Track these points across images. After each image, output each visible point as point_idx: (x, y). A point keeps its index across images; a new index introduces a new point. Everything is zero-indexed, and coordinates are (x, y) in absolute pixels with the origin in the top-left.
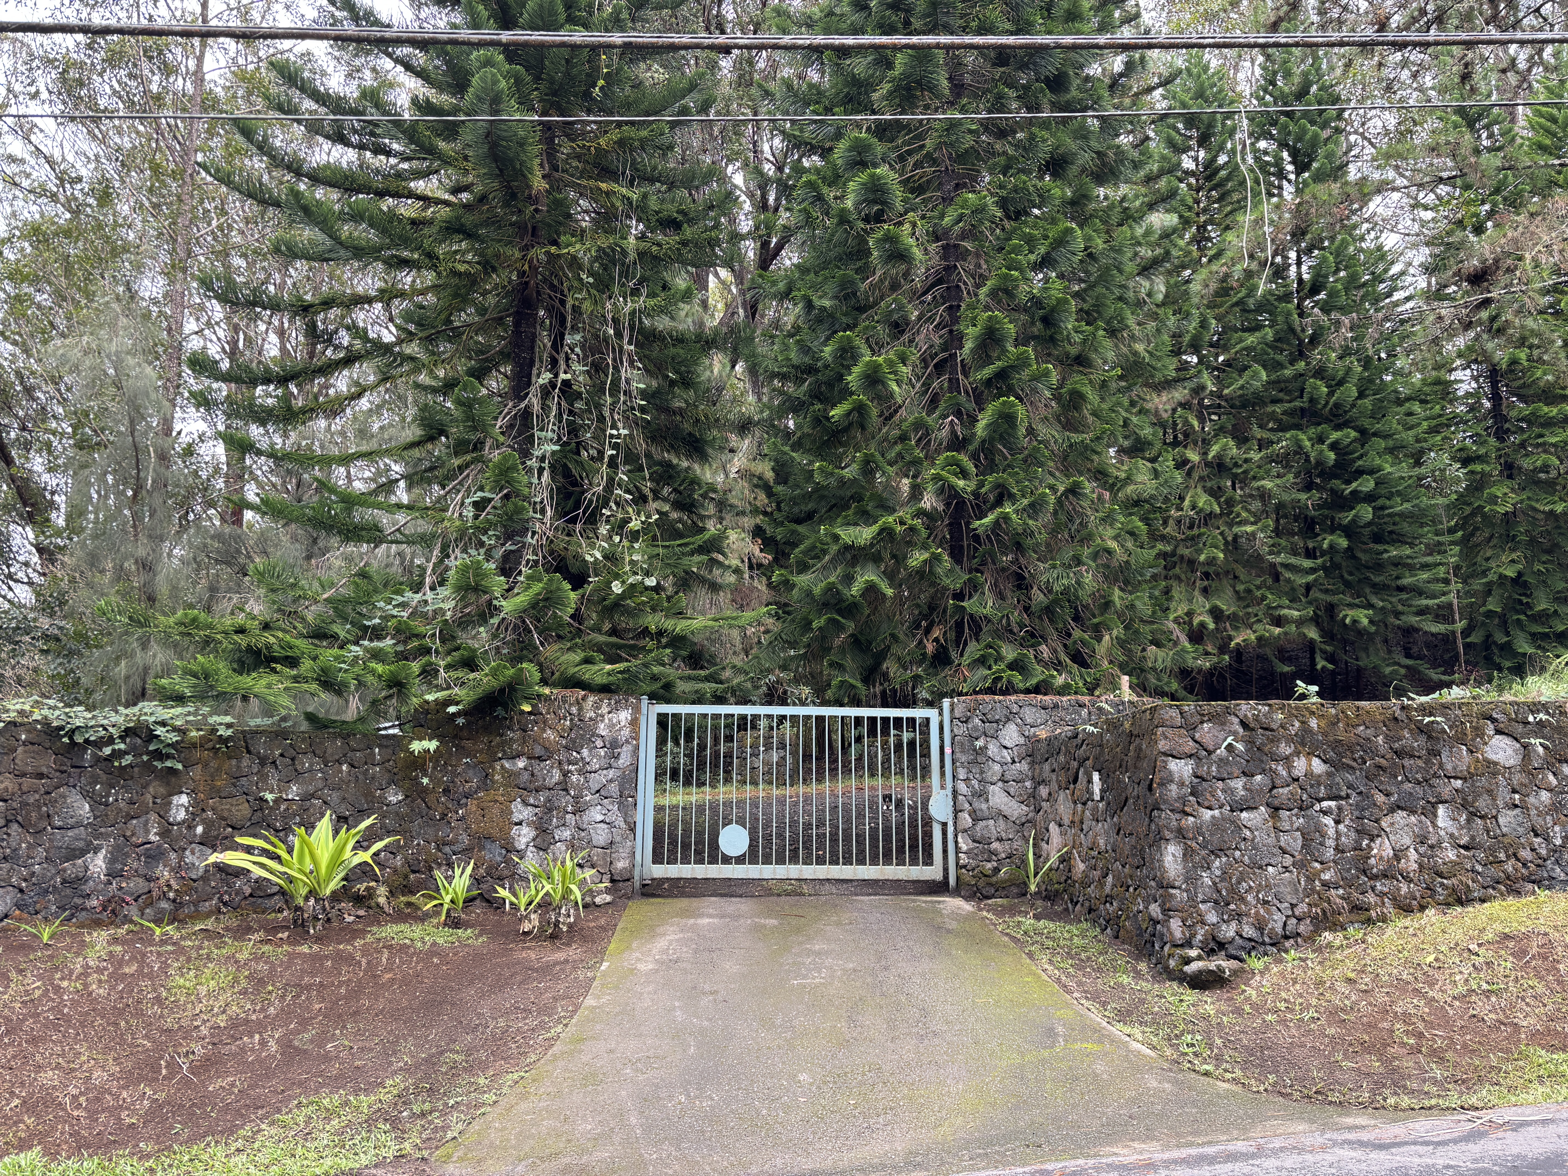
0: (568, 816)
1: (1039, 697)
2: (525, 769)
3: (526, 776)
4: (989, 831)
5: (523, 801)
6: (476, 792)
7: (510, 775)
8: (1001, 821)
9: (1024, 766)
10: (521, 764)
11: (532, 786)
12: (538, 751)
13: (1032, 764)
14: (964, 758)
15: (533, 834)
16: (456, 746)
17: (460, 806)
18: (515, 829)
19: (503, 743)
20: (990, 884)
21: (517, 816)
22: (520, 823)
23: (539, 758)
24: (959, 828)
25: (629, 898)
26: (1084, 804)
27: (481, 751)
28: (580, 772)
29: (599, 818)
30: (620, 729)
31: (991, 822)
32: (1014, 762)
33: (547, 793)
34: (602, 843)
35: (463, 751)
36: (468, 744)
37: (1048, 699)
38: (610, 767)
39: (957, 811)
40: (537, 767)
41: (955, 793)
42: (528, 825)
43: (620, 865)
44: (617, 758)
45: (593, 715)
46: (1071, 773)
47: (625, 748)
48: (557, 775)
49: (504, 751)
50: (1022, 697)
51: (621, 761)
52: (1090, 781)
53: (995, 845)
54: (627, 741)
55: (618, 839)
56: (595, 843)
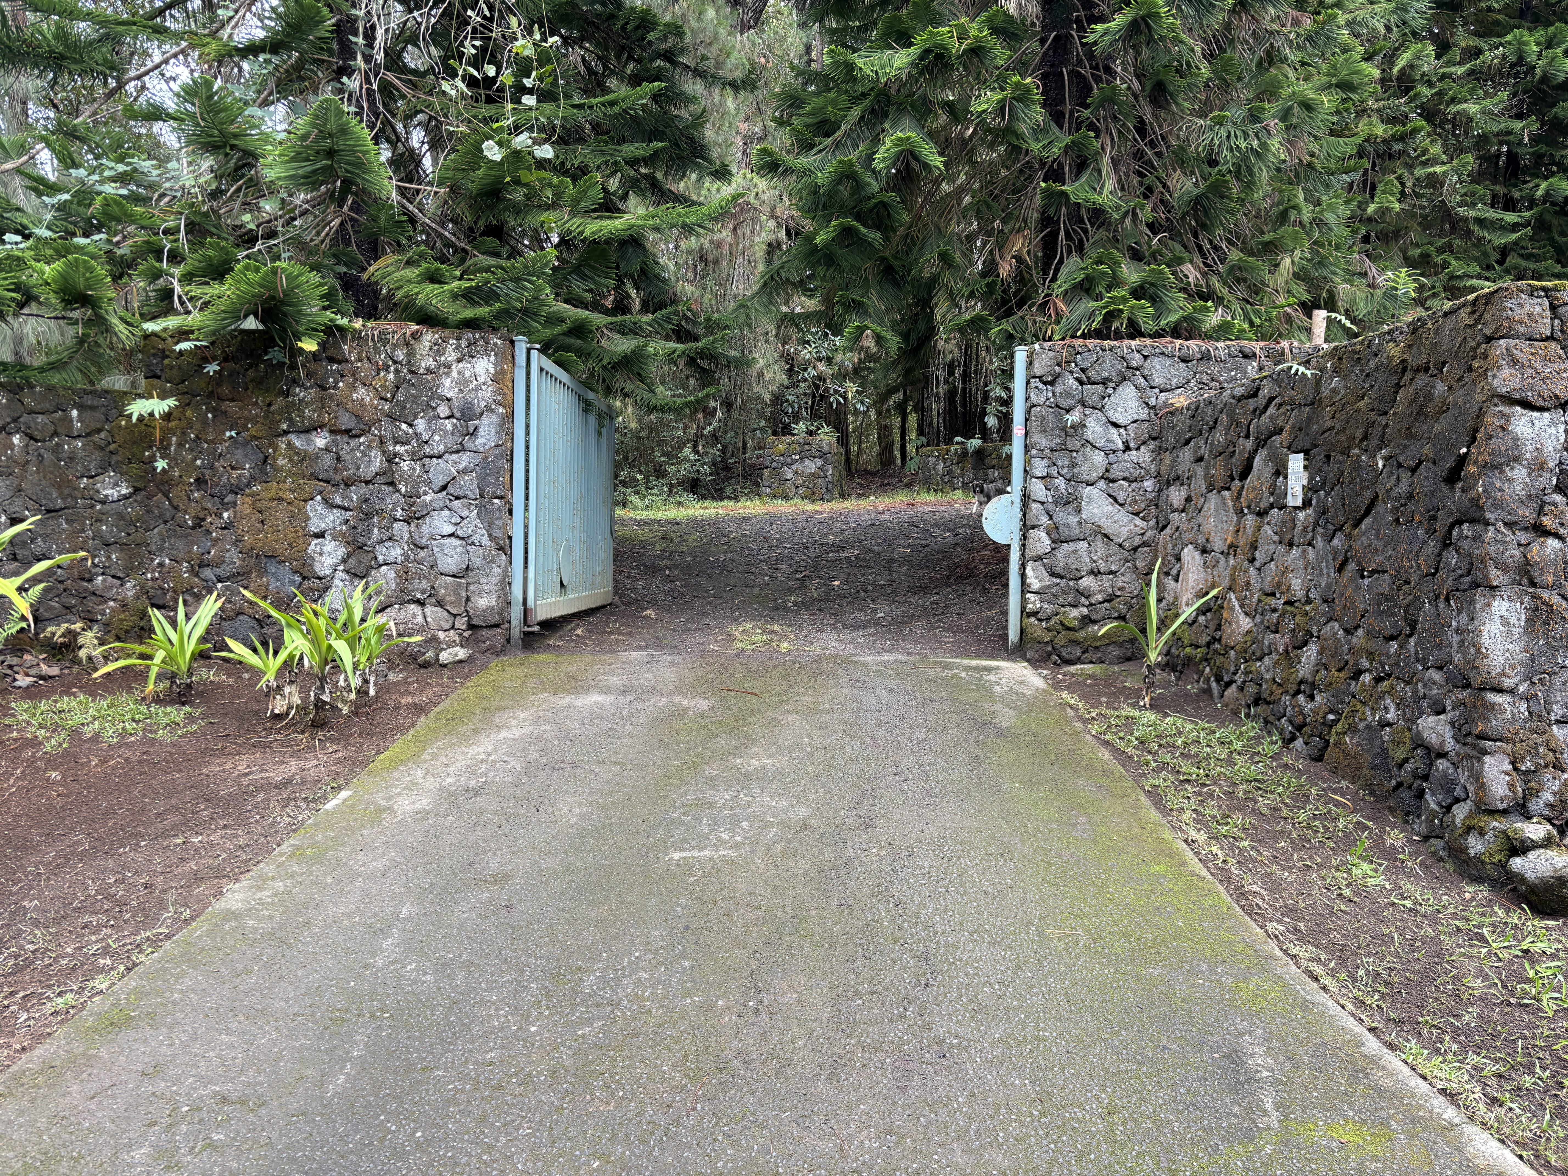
0: (397, 526)
1: (1178, 343)
2: (327, 449)
3: (327, 461)
4: (1079, 559)
5: (325, 501)
6: (249, 485)
7: (301, 458)
8: (1099, 543)
9: (1144, 456)
10: (320, 441)
11: (338, 478)
12: (346, 421)
13: (1159, 451)
14: (1044, 442)
15: (341, 552)
16: (214, 410)
17: (226, 507)
18: (314, 545)
19: (289, 408)
20: (1076, 642)
21: (315, 525)
22: (321, 535)
23: (347, 432)
24: (1029, 553)
25: (497, 654)
26: (1261, 514)
27: (254, 420)
28: (416, 457)
29: (448, 529)
30: (478, 388)
31: (1085, 544)
32: (1127, 448)
33: (363, 489)
34: (454, 570)
35: (224, 419)
36: (232, 407)
37: (1193, 345)
38: (462, 449)
39: (1026, 528)
40: (346, 446)
41: (1026, 498)
42: (334, 538)
43: (484, 602)
44: (474, 433)
45: (430, 362)
46: (1237, 461)
47: (485, 419)
48: (377, 462)
49: (291, 421)
50: (1148, 341)
51: (480, 441)
52: (1281, 471)
53: (1087, 582)
54: (489, 409)
55: (478, 562)
56: (441, 567)
